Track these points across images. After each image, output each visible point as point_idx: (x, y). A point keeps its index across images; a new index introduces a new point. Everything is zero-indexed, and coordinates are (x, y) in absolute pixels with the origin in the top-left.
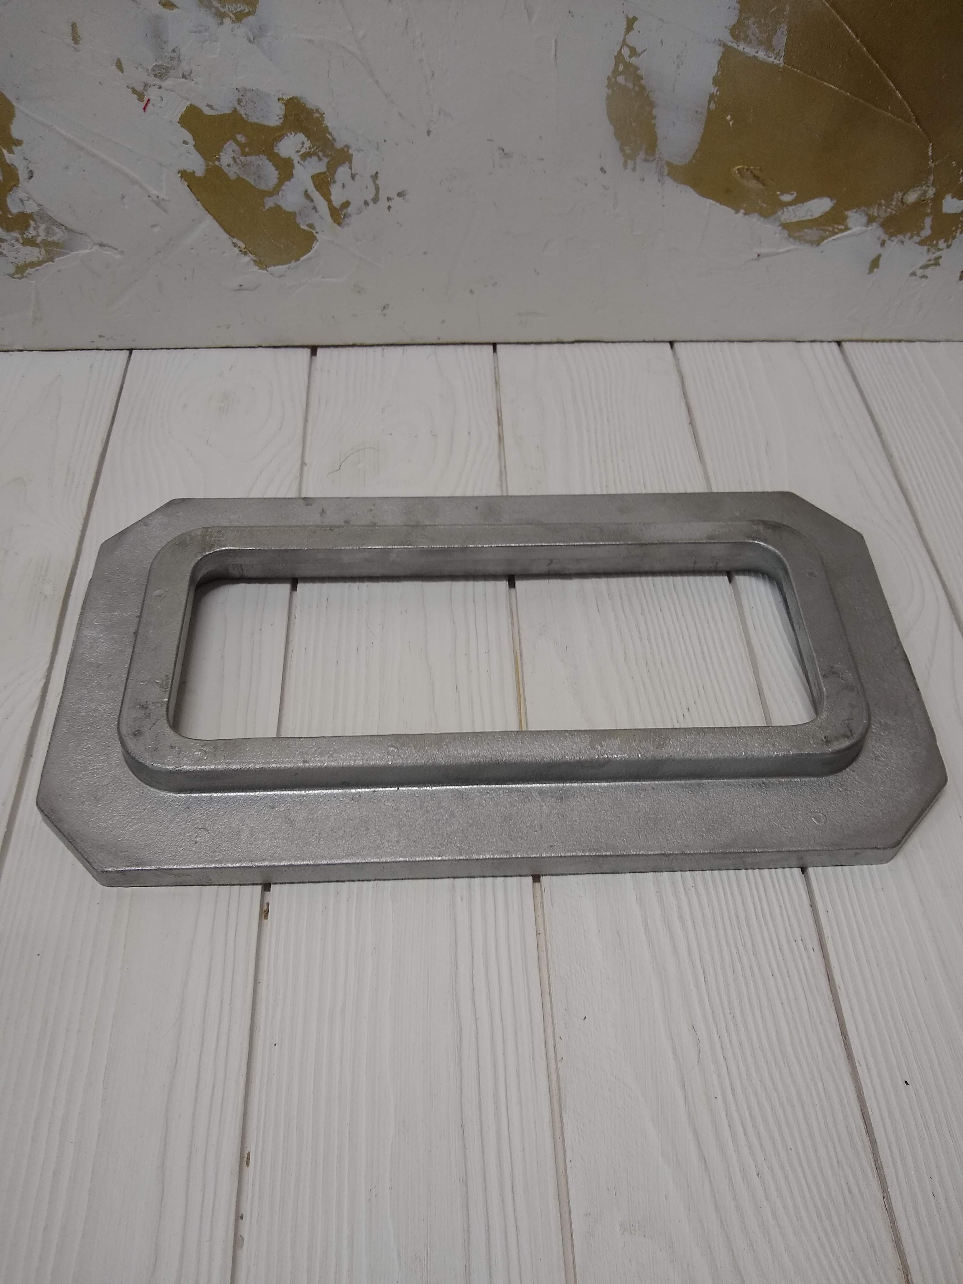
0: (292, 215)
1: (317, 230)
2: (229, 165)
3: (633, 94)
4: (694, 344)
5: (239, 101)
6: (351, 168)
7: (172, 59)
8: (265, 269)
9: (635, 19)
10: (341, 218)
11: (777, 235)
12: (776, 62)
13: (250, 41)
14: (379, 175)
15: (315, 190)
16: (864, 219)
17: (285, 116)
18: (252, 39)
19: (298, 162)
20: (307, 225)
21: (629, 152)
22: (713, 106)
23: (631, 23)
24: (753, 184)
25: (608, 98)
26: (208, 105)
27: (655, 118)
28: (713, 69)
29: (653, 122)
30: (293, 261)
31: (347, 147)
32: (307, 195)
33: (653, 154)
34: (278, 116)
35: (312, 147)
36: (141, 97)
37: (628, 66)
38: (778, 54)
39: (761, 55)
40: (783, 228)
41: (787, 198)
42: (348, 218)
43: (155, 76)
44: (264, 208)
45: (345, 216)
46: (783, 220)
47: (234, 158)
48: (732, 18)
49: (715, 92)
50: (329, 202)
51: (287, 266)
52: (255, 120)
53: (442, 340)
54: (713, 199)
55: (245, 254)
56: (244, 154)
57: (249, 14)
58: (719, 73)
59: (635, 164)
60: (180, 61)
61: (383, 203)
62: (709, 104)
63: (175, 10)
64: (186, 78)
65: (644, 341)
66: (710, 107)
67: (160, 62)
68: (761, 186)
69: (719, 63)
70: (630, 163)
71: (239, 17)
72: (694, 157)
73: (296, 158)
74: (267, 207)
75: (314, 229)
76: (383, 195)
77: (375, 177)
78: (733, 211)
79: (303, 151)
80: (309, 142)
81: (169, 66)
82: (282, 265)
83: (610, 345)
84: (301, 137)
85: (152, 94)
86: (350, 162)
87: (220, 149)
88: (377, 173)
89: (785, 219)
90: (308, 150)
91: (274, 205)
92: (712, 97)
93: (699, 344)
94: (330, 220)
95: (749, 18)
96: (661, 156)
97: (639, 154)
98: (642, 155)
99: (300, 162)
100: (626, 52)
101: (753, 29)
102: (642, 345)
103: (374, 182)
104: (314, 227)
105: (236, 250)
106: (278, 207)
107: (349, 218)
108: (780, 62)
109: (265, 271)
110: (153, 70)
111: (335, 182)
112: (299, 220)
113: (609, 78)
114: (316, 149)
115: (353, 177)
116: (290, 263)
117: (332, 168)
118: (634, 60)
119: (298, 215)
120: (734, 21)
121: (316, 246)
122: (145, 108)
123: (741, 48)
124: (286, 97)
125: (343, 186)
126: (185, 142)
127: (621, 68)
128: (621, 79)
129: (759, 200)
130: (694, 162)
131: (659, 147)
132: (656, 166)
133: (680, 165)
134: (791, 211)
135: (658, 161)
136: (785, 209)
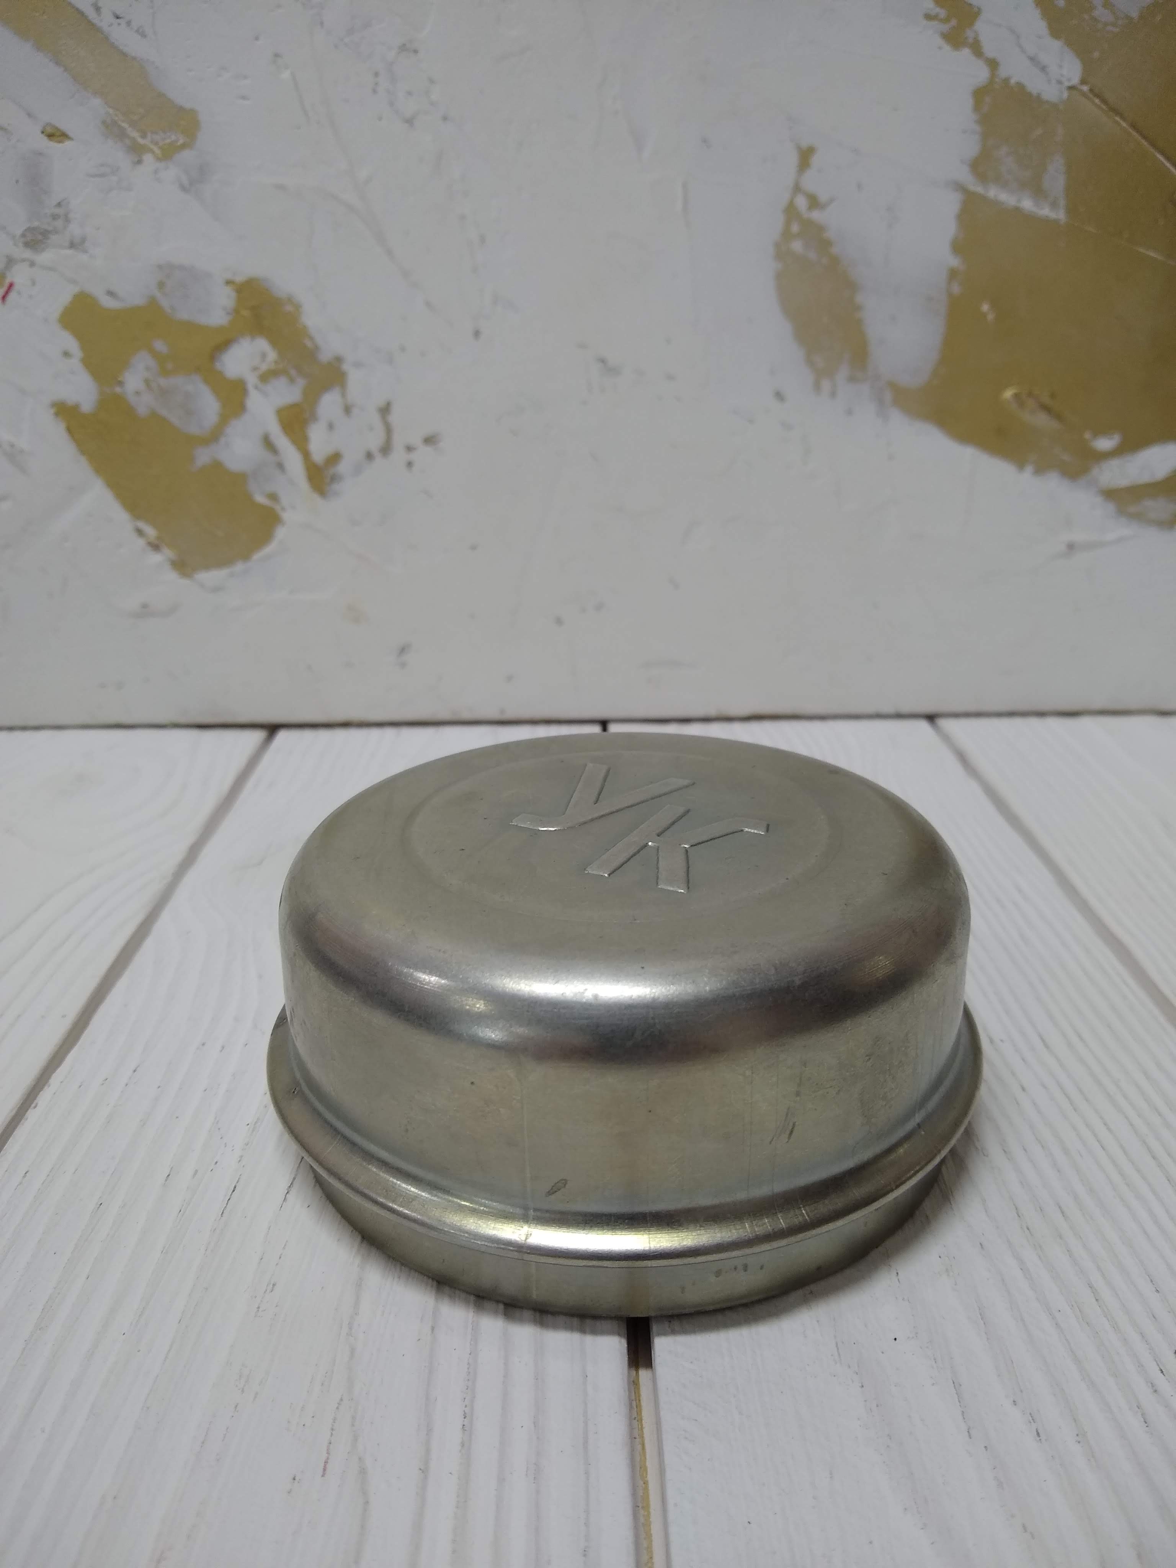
0: (240, 479)
1: (283, 503)
2: (137, 393)
3: (820, 269)
5: (161, 285)
6: (343, 395)
7: (55, 217)
8: (190, 576)
9: (811, 150)
10: (325, 482)
11: (1097, 511)
12: (1053, 215)
13: (183, 189)
14: (393, 406)
15: (281, 434)
17: (236, 311)
18: (188, 187)
19: (255, 386)
20: (266, 496)
21: (822, 365)
22: (956, 289)
23: (805, 156)
24: (1042, 420)
25: (778, 276)
26: (110, 293)
27: (860, 308)
28: (950, 229)
29: (858, 315)
30: (239, 562)
31: (339, 359)
32: (268, 443)
33: (864, 369)
34: (224, 309)
35: (279, 360)
37: (806, 224)
38: (1055, 202)
39: (1027, 204)
40: (1105, 499)
41: (1105, 444)
42: (337, 483)
43: (27, 245)
44: (194, 465)
45: (332, 480)
46: (1103, 484)
47: (147, 382)
48: (971, 147)
49: (957, 264)
50: (306, 455)
51: (227, 570)
52: (185, 317)
53: (509, 715)
54: (977, 448)
55: (155, 547)
56: (165, 373)
57: (184, 146)
58: (961, 234)
59: (834, 385)
60: (67, 220)
61: (399, 455)
62: (950, 285)
63: (68, 143)
64: (76, 249)
65: (879, 716)
66: (952, 289)
67: (36, 224)
68: (1055, 423)
69: (959, 219)
70: (825, 383)
71: (167, 154)
72: (935, 374)
73: (251, 380)
74: (199, 464)
75: (278, 502)
76: (398, 442)
77: (385, 410)
78: (1013, 468)
79: (264, 367)
80: (275, 352)
81: (50, 228)
82: (220, 568)
84: (262, 344)
85: (18, 275)
86: (343, 385)
87: (124, 365)
88: (388, 403)
89: (1107, 482)
90: (273, 366)
91: (211, 461)
92: (953, 274)
94: (306, 486)
95: (999, 147)
96: (877, 371)
97: (839, 368)
98: (843, 372)
99: (258, 385)
100: (801, 202)
101: (1008, 164)
102: (875, 721)
103: (384, 419)
105: (141, 542)
106: (217, 466)
107: (340, 484)
108: (1060, 215)
109: (189, 581)
110: (23, 235)
111: (316, 419)
112: (249, 488)
113: (776, 245)
114: (287, 364)
115: (348, 410)
116: (234, 564)
117: (312, 396)
118: (816, 215)
119: (250, 477)
120: (975, 152)
121: (281, 533)
122: (4, 298)
123: (992, 194)
124: (239, 279)
125: (331, 426)
126: (66, 354)
127: (795, 228)
128: (797, 246)
129: (1057, 449)
130: (935, 382)
131: (872, 355)
132: (870, 390)
133: (911, 387)
134: (1114, 468)
135: (873, 380)
136: (1103, 464)
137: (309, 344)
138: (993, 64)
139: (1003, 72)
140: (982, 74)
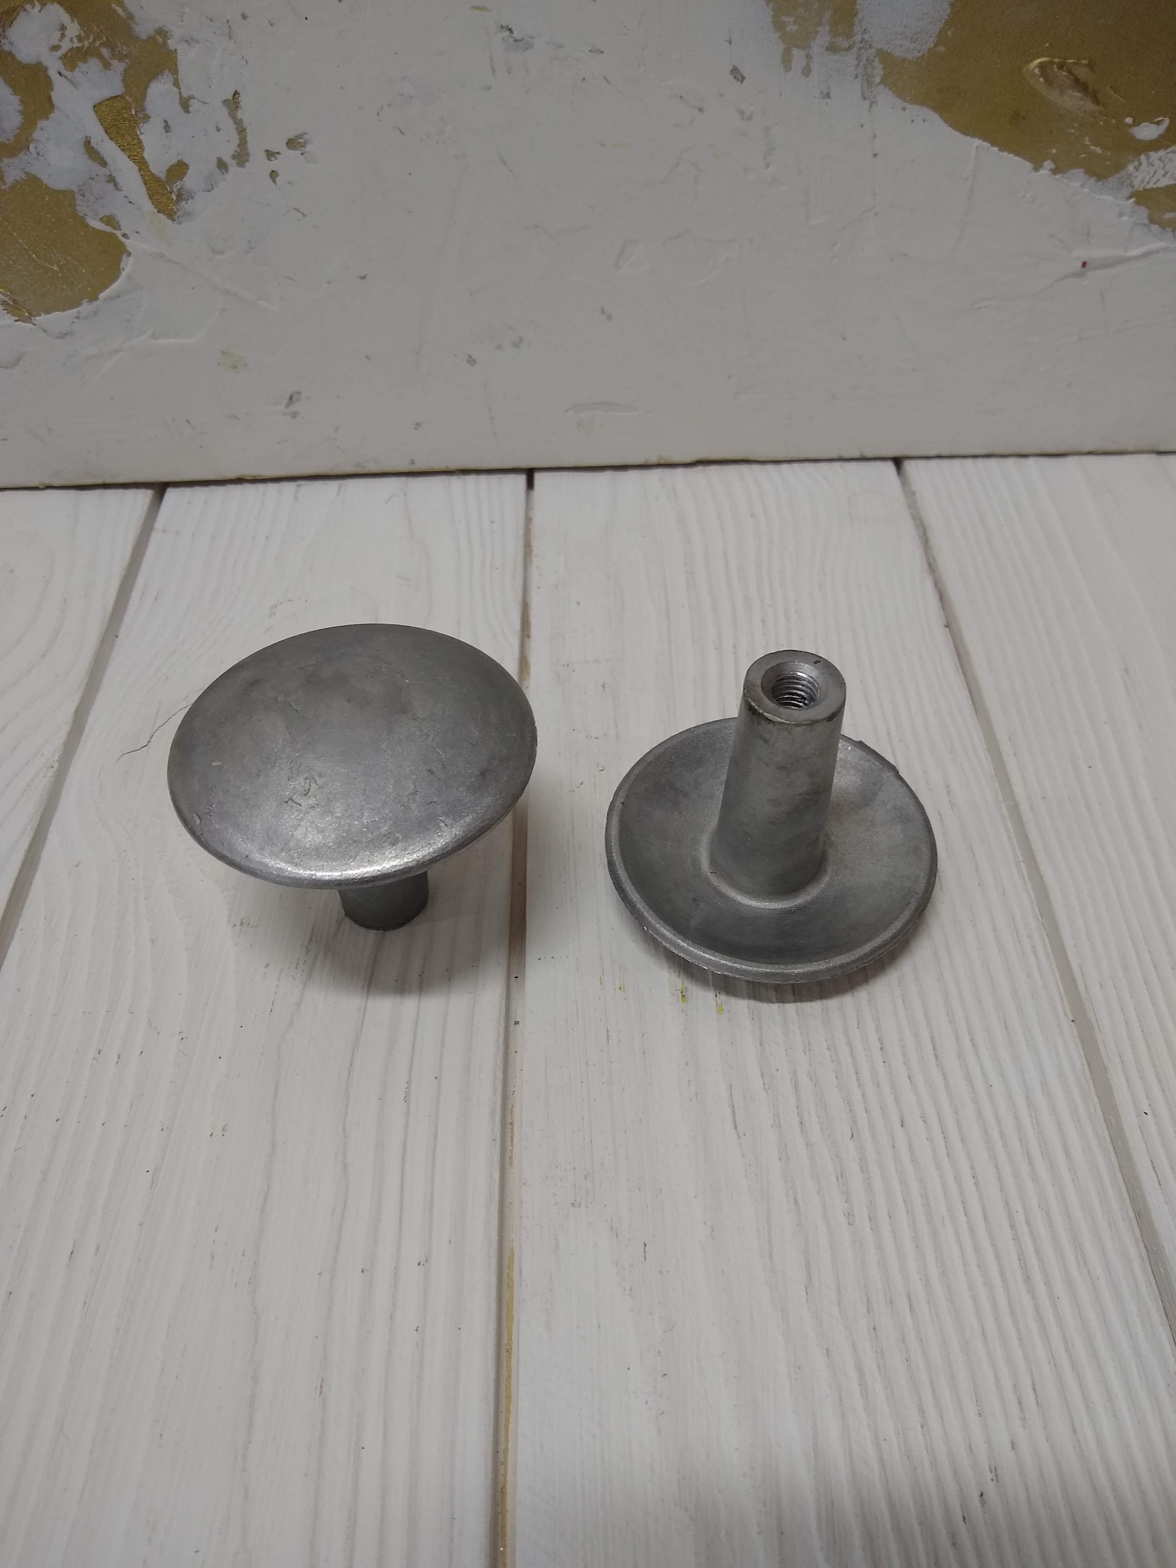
0: (66, 197)
1: (125, 229)
4: (945, 463)
6: (176, 84)
8: (27, 320)
10: (169, 198)
11: (1125, 218)
14: (243, 100)
15: (106, 137)
20: (101, 219)
21: (795, 28)
24: (1073, 101)
30: (85, 301)
31: (163, 33)
32: (91, 150)
33: (849, 35)
35: (83, 35)
40: (1137, 203)
41: (1147, 132)
42: (187, 201)
44: (4, 183)
45: (180, 197)
46: (1138, 185)
50: (142, 165)
51: (74, 311)
53: (420, 466)
54: (985, 139)
59: (809, 57)
61: (258, 164)
65: (841, 459)
68: (1090, 106)
70: (798, 55)
72: (941, 38)
73: (53, 65)
74: (9, 180)
75: (117, 227)
76: (256, 147)
77: (233, 103)
78: (1028, 165)
79: (66, 46)
80: (76, 25)
82: (63, 310)
83: (770, 468)
84: (57, 13)
86: (175, 71)
88: (236, 93)
89: (1143, 181)
90: (76, 44)
91: (23, 176)
93: (956, 463)
94: (148, 206)
96: (866, 37)
97: (816, 33)
98: (823, 38)
99: (63, 71)
102: (836, 465)
103: (233, 116)
104: (118, 224)
106: (33, 181)
107: (190, 201)
109: (30, 325)
111: (147, 118)
112: (81, 209)
114: (94, 40)
115: (185, 104)
116: (77, 304)
117: (136, 85)
119: (77, 196)
121: (128, 266)
125: (167, 128)
129: (1087, 139)
130: (942, 49)
131: (860, 16)
132: (855, 62)
133: (909, 57)
134: (1157, 163)
135: (860, 49)
136: (1143, 157)
137: (119, 10)
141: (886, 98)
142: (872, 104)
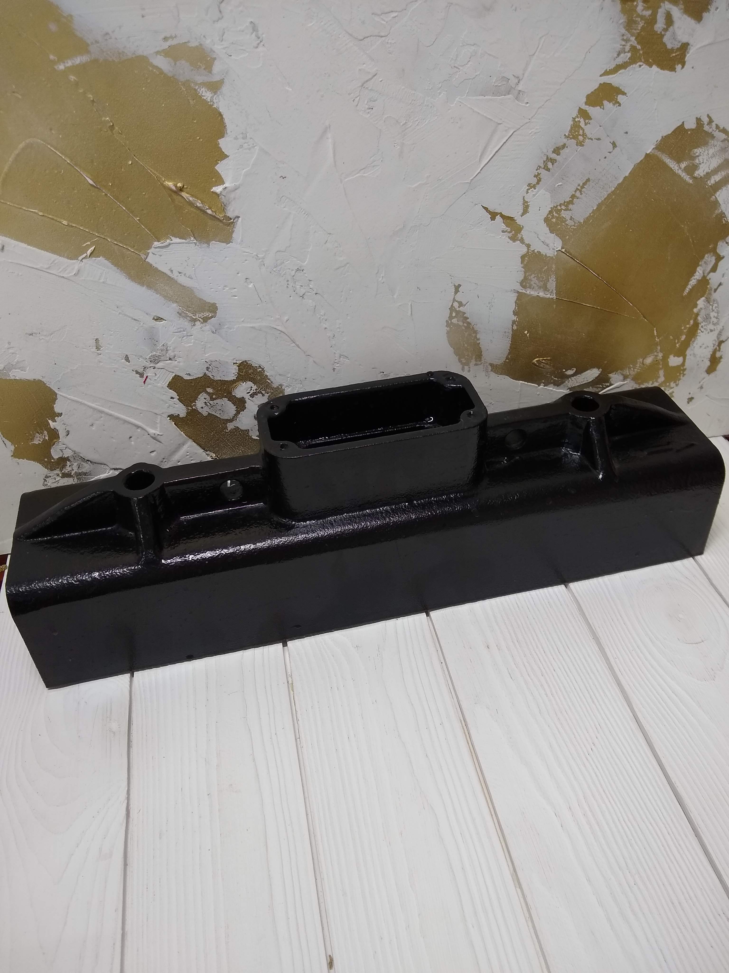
0: (246, 431)
2: (202, 408)
3: (464, 328)
5: (208, 368)
7: (162, 350)
9: (460, 286)
12: (551, 297)
13: (213, 332)
16: (621, 377)
17: (239, 373)
18: (215, 331)
19: (249, 399)
20: (256, 436)
21: (465, 361)
22: (515, 327)
23: (457, 288)
25: (448, 333)
26: (187, 374)
27: (479, 339)
28: (513, 306)
29: (478, 342)
31: (281, 385)
33: (480, 361)
34: (234, 374)
35: (257, 388)
36: (141, 375)
37: (458, 312)
38: (552, 292)
39: (541, 294)
40: (570, 391)
41: (570, 372)
43: (151, 362)
44: (228, 430)
46: (569, 386)
47: (205, 403)
48: (520, 277)
49: (515, 319)
52: (219, 379)
54: (523, 380)
56: (212, 399)
57: (212, 317)
58: (517, 308)
59: (470, 367)
60: (167, 351)
62: (513, 326)
63: (164, 322)
64: (172, 360)
66: (513, 328)
67: (154, 353)
68: (552, 369)
69: (516, 302)
70: (466, 367)
71: (205, 320)
72: (507, 358)
73: (247, 397)
74: (229, 429)
78: (537, 386)
79: (252, 392)
80: (255, 386)
81: (160, 355)
84: (250, 384)
85: (149, 373)
87: (196, 398)
89: (571, 385)
90: (255, 391)
91: (234, 427)
92: (514, 322)
95: (531, 275)
96: (485, 361)
97: (471, 362)
98: (473, 362)
99: (250, 398)
100: (456, 305)
101: (534, 281)
106: (237, 428)
108: (554, 296)
110: (150, 358)
112: (250, 435)
113: (447, 321)
114: (261, 390)
118: (461, 309)
119: (250, 431)
120: (522, 278)
122: (144, 382)
123: (528, 292)
124: (238, 362)
126: (172, 398)
127: (454, 315)
128: (455, 321)
129: (553, 377)
130: (507, 361)
131: (483, 356)
132: (483, 367)
133: (498, 364)
134: (574, 380)
135: (484, 364)
136: (570, 379)
137: (269, 381)
138: (528, 246)
139: (532, 248)
140: (524, 250)
141: (493, 374)
142: (489, 377)
